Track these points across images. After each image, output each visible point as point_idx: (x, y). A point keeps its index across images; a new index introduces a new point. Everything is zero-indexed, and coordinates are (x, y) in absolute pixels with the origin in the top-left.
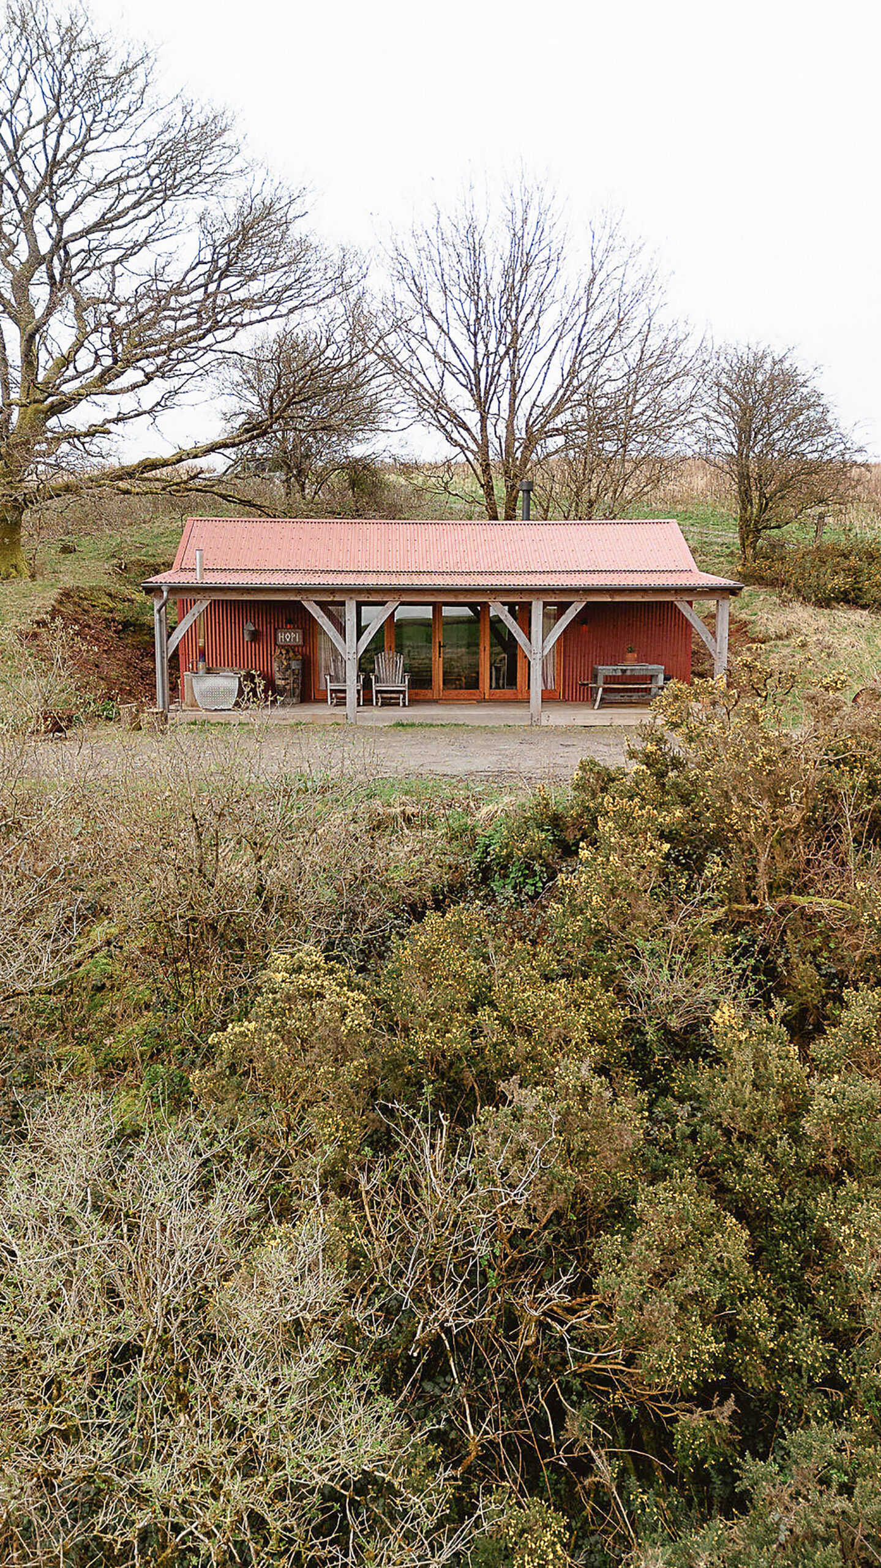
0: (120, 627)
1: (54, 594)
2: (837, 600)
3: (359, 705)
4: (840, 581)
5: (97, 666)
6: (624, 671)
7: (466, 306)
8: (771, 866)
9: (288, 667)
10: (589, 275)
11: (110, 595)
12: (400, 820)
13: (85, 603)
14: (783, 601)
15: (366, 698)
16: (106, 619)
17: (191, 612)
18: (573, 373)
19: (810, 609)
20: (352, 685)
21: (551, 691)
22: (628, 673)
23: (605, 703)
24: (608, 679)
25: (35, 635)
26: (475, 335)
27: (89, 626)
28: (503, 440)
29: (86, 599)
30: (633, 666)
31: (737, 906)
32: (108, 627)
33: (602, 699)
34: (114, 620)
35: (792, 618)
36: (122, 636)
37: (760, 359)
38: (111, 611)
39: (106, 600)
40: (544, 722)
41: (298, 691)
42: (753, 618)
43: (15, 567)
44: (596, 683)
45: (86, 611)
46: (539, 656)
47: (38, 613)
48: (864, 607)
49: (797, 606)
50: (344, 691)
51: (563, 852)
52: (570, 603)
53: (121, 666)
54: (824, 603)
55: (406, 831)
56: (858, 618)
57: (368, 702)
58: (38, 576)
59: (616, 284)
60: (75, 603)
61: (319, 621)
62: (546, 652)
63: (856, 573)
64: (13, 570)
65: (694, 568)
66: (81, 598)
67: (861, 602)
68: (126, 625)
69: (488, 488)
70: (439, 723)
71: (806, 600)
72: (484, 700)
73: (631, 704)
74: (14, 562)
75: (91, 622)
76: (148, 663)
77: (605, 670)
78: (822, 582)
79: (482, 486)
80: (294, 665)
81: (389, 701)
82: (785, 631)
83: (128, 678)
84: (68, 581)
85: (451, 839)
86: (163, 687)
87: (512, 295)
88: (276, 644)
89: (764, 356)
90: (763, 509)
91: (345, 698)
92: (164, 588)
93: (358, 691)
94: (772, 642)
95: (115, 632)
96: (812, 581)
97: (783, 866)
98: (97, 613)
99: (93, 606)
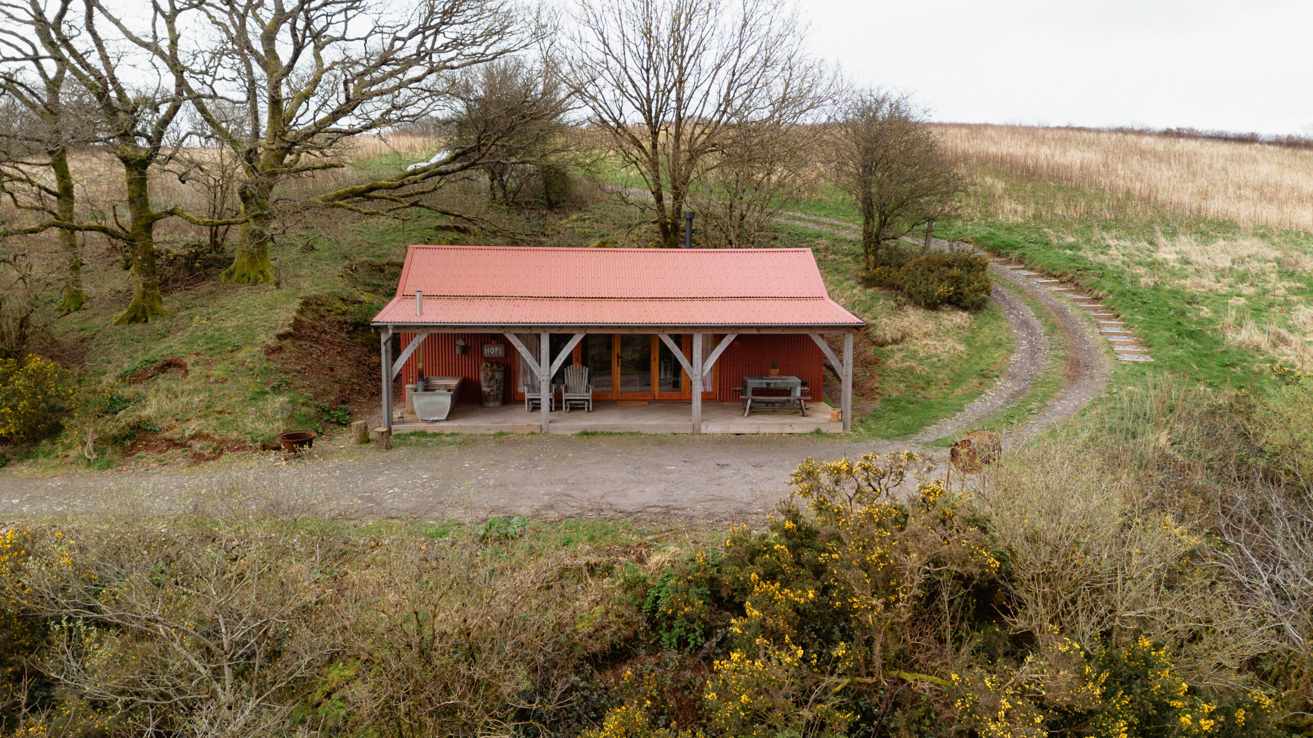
0: (351, 328)
1: (296, 304)
2: (942, 303)
3: (551, 411)
4: (943, 290)
5: (332, 370)
6: (768, 384)
7: (641, 47)
8: (885, 647)
9: (492, 378)
10: (741, 23)
11: (343, 300)
12: (585, 570)
13: (322, 308)
14: (899, 305)
15: (557, 403)
16: (339, 322)
17: (412, 344)
18: (728, 101)
19: (921, 312)
20: (545, 396)
21: (709, 393)
22: (772, 386)
23: (753, 411)
24: (756, 392)
25: (280, 349)
26: (648, 71)
27: (325, 332)
28: (670, 157)
29: (323, 305)
30: (776, 380)
31: (858, 679)
32: (341, 329)
33: (750, 408)
34: (346, 323)
35: (905, 323)
36: (353, 335)
37: (880, 103)
38: (344, 313)
39: (339, 304)
40: (703, 431)
41: (500, 396)
42: (874, 321)
43: (262, 272)
44: (745, 394)
45: (322, 317)
46: (699, 378)
47: (283, 326)
48: (965, 309)
49: (910, 310)
50: (539, 400)
51: (719, 607)
52: (725, 335)
53: (352, 366)
54: (932, 305)
55: (590, 581)
56: (959, 320)
57: (558, 408)
58: (283, 284)
59: (764, 30)
60: (313, 310)
61: (519, 349)
62: (705, 373)
63: (956, 281)
64: (261, 276)
65: (826, 295)
66: (318, 305)
67: (962, 304)
68: (356, 325)
69: (659, 199)
70: (617, 431)
71: (917, 304)
72: (653, 401)
73: (774, 412)
74: (262, 268)
75: (327, 328)
76: (374, 359)
77: (754, 383)
78: (930, 289)
79: (653, 193)
80: (498, 376)
81: (576, 407)
82: (899, 335)
83: (358, 376)
84: (309, 289)
85: (627, 589)
86: (388, 394)
87: (677, 37)
88: (482, 356)
89: (883, 100)
90: (883, 224)
91: (539, 404)
92: (390, 327)
93: (551, 400)
94: (890, 347)
95: (348, 332)
96: (922, 288)
97: (894, 649)
98: (330, 318)
99: (329, 311)
